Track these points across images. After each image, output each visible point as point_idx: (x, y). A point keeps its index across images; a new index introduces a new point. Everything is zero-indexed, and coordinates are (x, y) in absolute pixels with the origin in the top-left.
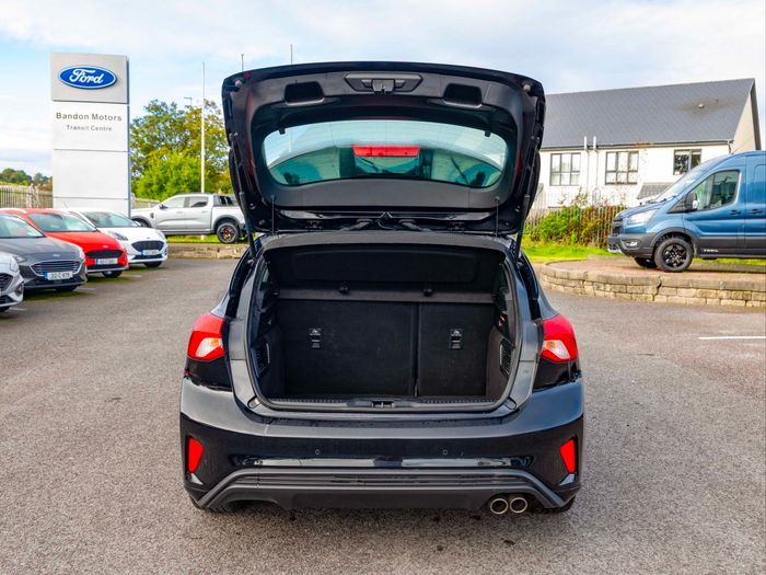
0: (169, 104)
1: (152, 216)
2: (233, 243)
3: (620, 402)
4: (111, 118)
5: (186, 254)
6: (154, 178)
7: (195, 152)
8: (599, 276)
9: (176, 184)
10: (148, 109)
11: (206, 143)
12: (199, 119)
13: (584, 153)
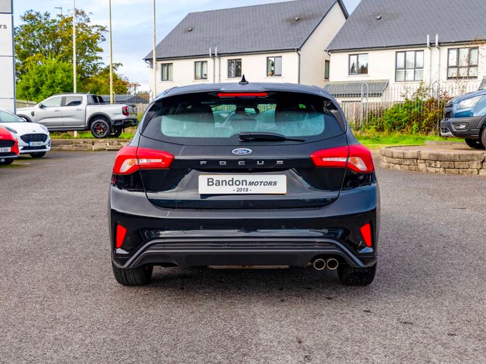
0: (42, 14)
1: (33, 114)
2: (105, 137)
3: (428, 235)
5: (65, 147)
6: (31, 81)
7: (67, 57)
8: (430, 154)
9: (51, 87)
10: (24, 19)
11: (77, 49)
12: (70, 27)
13: (427, 50)
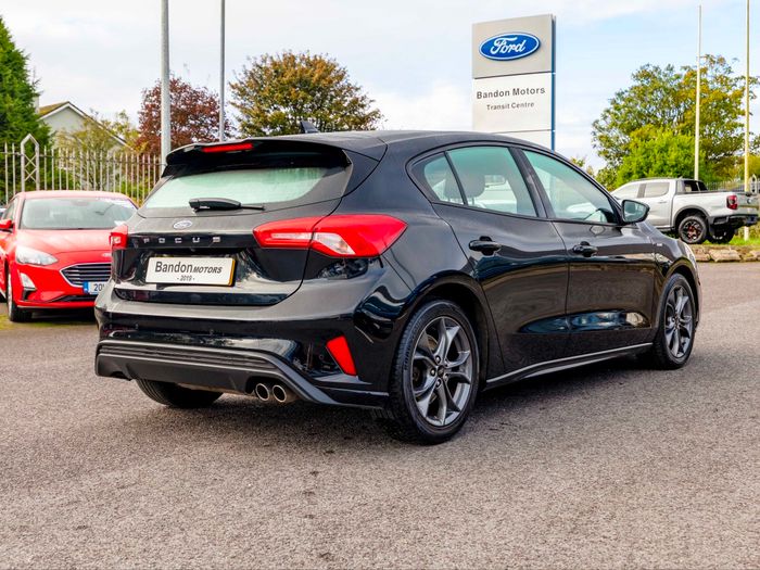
4: (533, 91)
9: (661, 171)
